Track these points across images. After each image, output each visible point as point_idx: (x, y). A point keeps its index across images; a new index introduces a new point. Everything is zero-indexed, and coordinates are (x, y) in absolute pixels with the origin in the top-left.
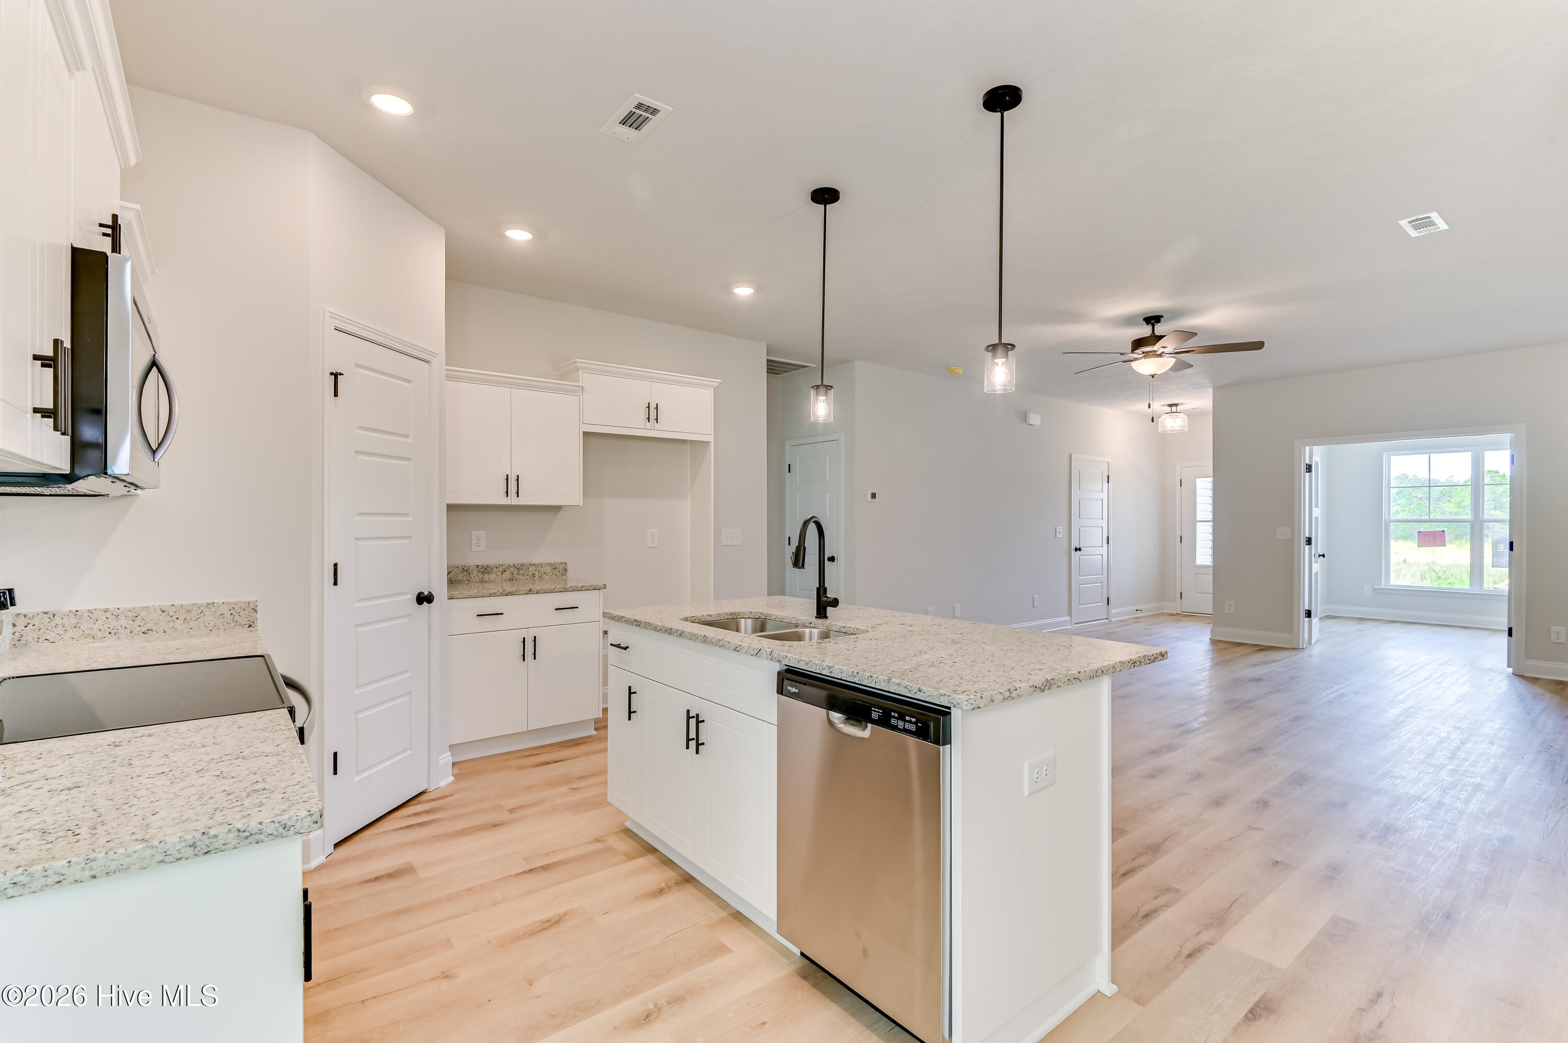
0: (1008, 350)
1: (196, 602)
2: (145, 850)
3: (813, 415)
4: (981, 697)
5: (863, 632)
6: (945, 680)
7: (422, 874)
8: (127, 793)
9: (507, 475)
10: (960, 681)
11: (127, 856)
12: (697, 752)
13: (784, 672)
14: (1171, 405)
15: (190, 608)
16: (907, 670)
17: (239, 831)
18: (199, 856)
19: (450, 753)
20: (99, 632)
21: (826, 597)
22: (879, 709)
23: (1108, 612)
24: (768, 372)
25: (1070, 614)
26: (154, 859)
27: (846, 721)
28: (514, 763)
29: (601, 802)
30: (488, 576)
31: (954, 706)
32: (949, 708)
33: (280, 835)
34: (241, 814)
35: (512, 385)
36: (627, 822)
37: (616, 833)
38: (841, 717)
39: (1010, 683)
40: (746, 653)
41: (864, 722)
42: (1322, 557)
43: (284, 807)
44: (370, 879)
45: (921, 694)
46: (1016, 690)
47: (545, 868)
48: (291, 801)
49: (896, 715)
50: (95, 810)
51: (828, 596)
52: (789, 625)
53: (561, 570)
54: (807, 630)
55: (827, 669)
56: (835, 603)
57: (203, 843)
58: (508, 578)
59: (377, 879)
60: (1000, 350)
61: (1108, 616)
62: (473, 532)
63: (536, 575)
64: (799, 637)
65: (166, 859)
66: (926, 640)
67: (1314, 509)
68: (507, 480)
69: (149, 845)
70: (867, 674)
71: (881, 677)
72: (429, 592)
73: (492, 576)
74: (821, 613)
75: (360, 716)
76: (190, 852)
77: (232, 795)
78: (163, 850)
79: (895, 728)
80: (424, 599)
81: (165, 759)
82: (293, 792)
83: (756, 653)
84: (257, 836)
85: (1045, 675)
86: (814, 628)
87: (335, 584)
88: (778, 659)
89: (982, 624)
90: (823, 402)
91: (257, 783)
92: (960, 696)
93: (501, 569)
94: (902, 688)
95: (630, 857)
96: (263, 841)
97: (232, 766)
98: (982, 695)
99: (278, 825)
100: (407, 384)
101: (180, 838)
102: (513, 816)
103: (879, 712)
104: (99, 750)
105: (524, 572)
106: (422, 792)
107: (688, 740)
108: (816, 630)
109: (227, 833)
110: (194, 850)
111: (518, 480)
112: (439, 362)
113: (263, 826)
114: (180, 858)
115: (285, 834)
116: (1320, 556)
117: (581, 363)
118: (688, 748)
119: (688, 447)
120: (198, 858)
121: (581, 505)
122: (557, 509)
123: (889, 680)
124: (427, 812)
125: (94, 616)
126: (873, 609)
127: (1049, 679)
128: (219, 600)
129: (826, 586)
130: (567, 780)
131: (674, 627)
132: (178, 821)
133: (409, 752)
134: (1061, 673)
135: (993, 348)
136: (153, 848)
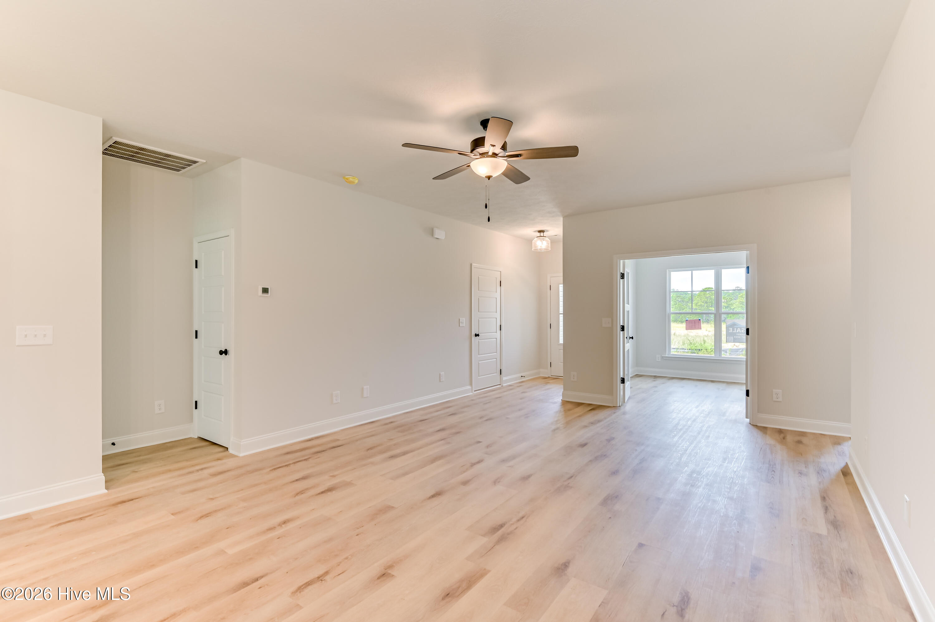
14: (540, 232)
23: (501, 379)
25: (471, 384)
42: (631, 339)
61: (500, 383)
67: (626, 305)
116: (630, 338)
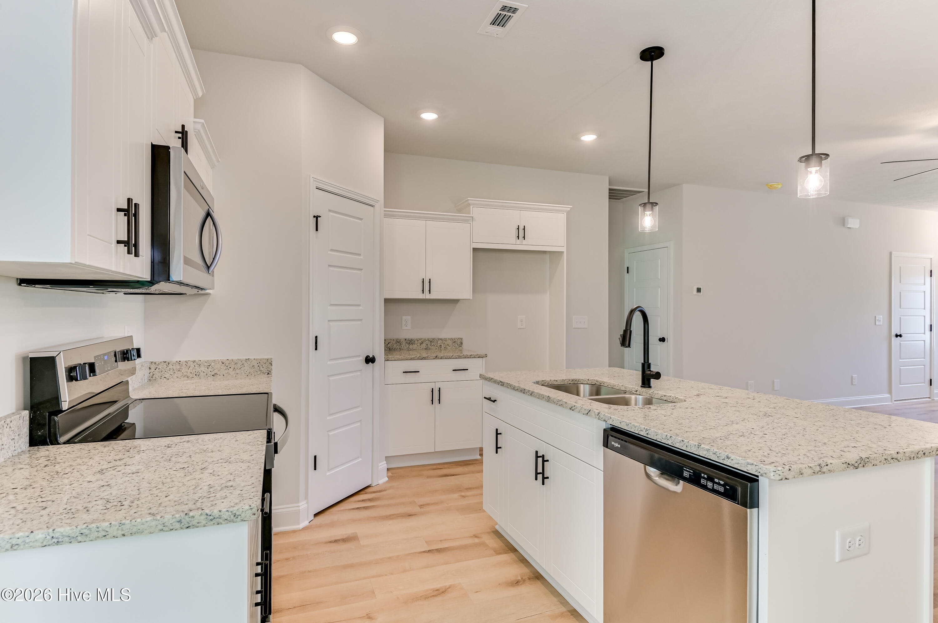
0: (821, 159)
1: (240, 358)
2: (152, 521)
3: (641, 227)
4: (790, 470)
5: (681, 401)
6: (753, 450)
7: (363, 542)
8: (160, 479)
9: (423, 279)
10: (769, 452)
11: (142, 524)
12: (543, 484)
13: (609, 430)
15: (237, 361)
16: (717, 438)
17: (207, 515)
18: (183, 529)
19: (385, 462)
20: (190, 374)
21: (650, 371)
22: (690, 469)
24: (609, 198)
25: (890, 392)
26: (157, 528)
27: (660, 475)
28: (427, 473)
29: (478, 508)
30: (412, 346)
31: (762, 475)
32: (758, 476)
33: (232, 520)
34: (212, 503)
35: (426, 219)
36: (497, 526)
37: (489, 533)
38: (655, 472)
39: (821, 458)
40: (579, 412)
41: (676, 479)
43: (237, 501)
44: (332, 541)
45: (730, 460)
46: (827, 465)
47: (439, 551)
48: (243, 497)
49: (706, 476)
50: (138, 489)
51: (652, 370)
52: (619, 391)
53: (458, 343)
54: (633, 397)
55: (644, 431)
56: (658, 376)
57: (185, 521)
58: (424, 348)
59: (336, 541)
60: (814, 160)
61: (929, 396)
62: (403, 317)
63: (442, 346)
64: (626, 402)
65: (164, 528)
66: (739, 411)
68: (423, 282)
69: (154, 518)
70: (680, 438)
71: (691, 442)
72: (373, 356)
73: (415, 346)
74: (646, 382)
75: (330, 434)
76: (178, 525)
77: (213, 488)
78: (162, 522)
79: (705, 487)
80: (370, 360)
81: (189, 458)
82: (246, 490)
83: (587, 413)
84: (217, 519)
85: (859, 453)
86: (640, 395)
87: (316, 349)
88: (604, 419)
89: (795, 400)
90: (650, 215)
91: (230, 482)
92: (767, 467)
93: (420, 341)
94: (711, 454)
95: (498, 552)
96: (221, 524)
97: (221, 467)
98: (790, 468)
99: (230, 513)
100: (360, 221)
101: (172, 516)
102: (422, 510)
103: (689, 472)
104: (159, 449)
105: (435, 344)
106: (368, 486)
107: (537, 474)
108: (641, 397)
109: (200, 516)
110: (180, 525)
111: (430, 282)
112: (379, 206)
113: (222, 513)
114: (172, 529)
115: (235, 520)
117: (471, 200)
118: (536, 479)
119: (548, 256)
120: (182, 530)
121: (471, 298)
122: (456, 301)
123: (699, 446)
124: (370, 500)
125: (189, 365)
126: (693, 382)
127: (864, 457)
128: (252, 358)
129: (650, 362)
130: (459, 489)
131: (527, 388)
132: (176, 503)
133: (360, 459)
134: (877, 452)
135: (806, 159)
136: (157, 520)
